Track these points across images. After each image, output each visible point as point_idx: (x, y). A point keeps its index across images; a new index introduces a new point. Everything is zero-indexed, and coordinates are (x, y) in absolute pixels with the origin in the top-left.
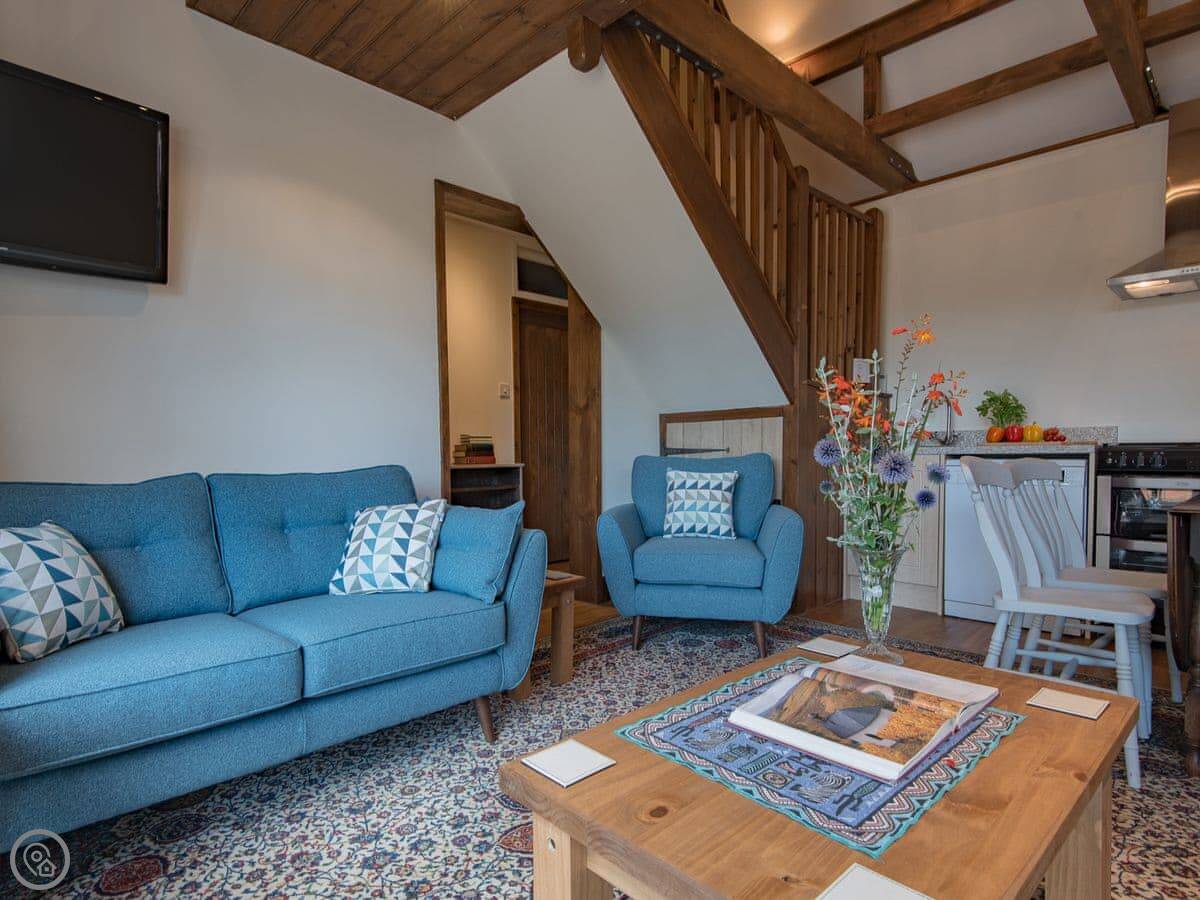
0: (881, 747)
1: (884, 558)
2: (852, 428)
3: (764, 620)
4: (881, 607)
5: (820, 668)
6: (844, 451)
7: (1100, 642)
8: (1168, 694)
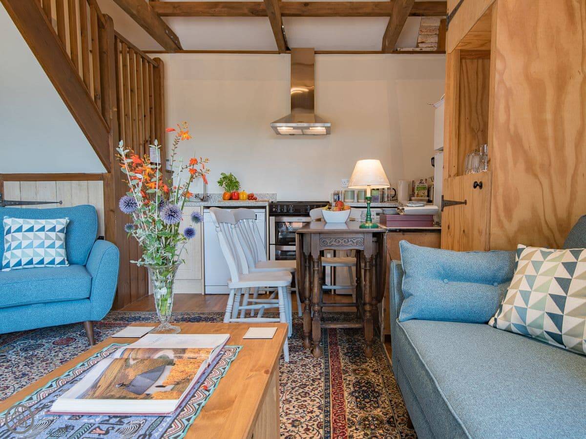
0: (165, 392)
1: (167, 270)
2: (144, 189)
3: (92, 319)
4: (166, 300)
5: (127, 349)
6: (140, 204)
7: (273, 295)
8: (297, 313)
